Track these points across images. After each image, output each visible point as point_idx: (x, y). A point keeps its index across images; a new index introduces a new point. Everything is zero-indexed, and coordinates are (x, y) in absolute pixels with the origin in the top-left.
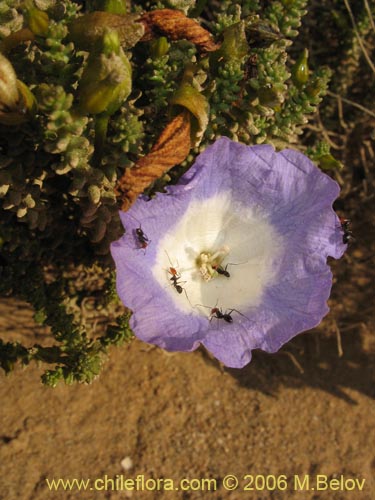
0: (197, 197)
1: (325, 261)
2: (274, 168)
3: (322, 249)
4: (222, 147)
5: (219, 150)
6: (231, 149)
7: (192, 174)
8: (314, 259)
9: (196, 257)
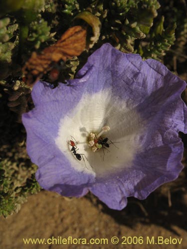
0: (88, 91)
1: (178, 135)
2: (142, 71)
3: (175, 127)
4: (106, 52)
5: (104, 55)
6: (112, 55)
7: (85, 72)
8: (169, 133)
9: (87, 135)
